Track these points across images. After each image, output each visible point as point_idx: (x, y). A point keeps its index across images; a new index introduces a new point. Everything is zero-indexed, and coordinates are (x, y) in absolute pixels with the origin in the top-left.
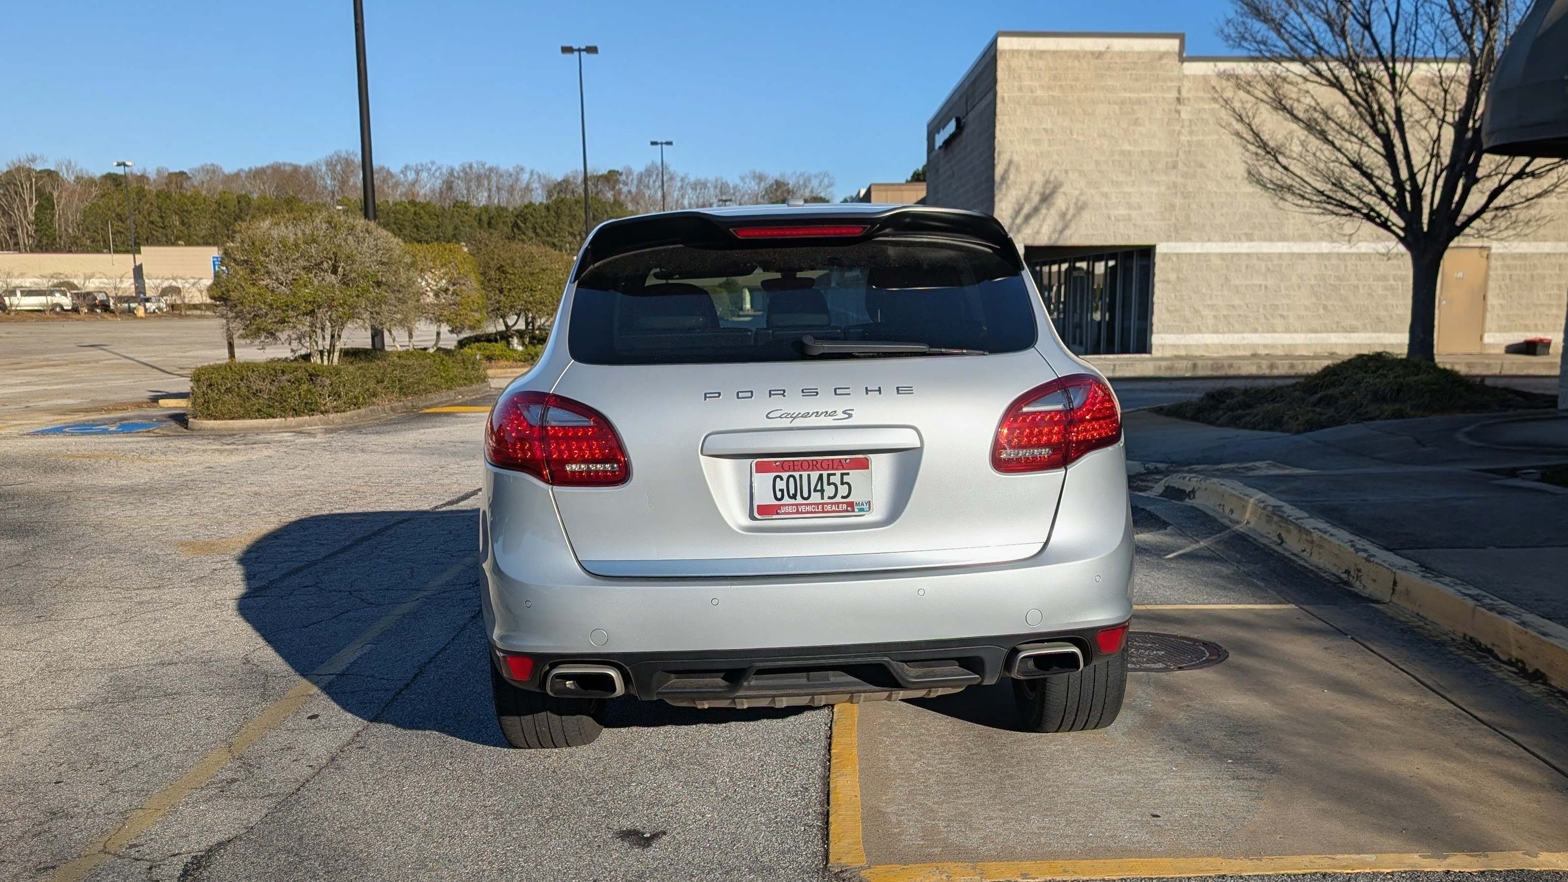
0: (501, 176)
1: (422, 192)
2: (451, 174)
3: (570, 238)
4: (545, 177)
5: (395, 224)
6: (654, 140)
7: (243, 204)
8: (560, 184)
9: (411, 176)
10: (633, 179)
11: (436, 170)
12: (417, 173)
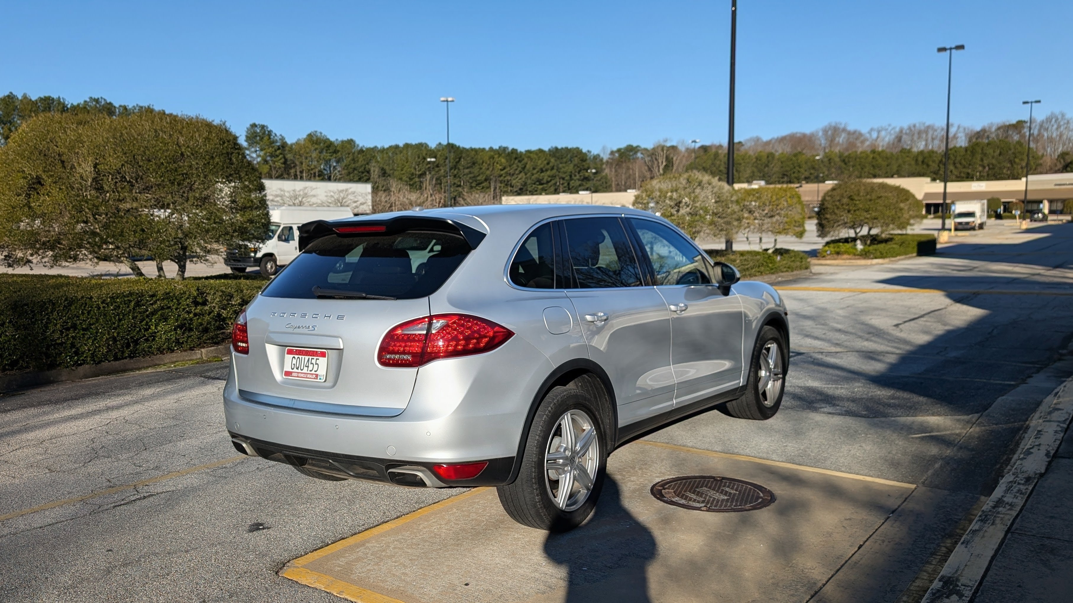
0: (936, 130)
1: (881, 144)
2: (901, 131)
3: (981, 169)
4: (968, 129)
5: (860, 165)
6: (1026, 100)
7: (770, 158)
8: (978, 133)
9: (874, 135)
10: (1036, 126)
11: (892, 130)
12: (879, 132)
